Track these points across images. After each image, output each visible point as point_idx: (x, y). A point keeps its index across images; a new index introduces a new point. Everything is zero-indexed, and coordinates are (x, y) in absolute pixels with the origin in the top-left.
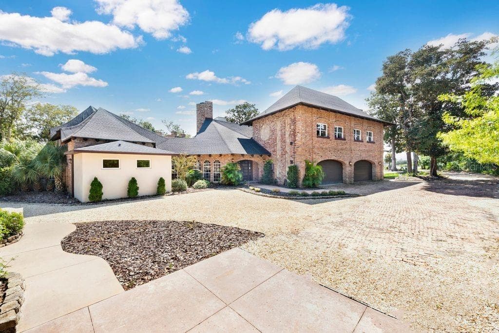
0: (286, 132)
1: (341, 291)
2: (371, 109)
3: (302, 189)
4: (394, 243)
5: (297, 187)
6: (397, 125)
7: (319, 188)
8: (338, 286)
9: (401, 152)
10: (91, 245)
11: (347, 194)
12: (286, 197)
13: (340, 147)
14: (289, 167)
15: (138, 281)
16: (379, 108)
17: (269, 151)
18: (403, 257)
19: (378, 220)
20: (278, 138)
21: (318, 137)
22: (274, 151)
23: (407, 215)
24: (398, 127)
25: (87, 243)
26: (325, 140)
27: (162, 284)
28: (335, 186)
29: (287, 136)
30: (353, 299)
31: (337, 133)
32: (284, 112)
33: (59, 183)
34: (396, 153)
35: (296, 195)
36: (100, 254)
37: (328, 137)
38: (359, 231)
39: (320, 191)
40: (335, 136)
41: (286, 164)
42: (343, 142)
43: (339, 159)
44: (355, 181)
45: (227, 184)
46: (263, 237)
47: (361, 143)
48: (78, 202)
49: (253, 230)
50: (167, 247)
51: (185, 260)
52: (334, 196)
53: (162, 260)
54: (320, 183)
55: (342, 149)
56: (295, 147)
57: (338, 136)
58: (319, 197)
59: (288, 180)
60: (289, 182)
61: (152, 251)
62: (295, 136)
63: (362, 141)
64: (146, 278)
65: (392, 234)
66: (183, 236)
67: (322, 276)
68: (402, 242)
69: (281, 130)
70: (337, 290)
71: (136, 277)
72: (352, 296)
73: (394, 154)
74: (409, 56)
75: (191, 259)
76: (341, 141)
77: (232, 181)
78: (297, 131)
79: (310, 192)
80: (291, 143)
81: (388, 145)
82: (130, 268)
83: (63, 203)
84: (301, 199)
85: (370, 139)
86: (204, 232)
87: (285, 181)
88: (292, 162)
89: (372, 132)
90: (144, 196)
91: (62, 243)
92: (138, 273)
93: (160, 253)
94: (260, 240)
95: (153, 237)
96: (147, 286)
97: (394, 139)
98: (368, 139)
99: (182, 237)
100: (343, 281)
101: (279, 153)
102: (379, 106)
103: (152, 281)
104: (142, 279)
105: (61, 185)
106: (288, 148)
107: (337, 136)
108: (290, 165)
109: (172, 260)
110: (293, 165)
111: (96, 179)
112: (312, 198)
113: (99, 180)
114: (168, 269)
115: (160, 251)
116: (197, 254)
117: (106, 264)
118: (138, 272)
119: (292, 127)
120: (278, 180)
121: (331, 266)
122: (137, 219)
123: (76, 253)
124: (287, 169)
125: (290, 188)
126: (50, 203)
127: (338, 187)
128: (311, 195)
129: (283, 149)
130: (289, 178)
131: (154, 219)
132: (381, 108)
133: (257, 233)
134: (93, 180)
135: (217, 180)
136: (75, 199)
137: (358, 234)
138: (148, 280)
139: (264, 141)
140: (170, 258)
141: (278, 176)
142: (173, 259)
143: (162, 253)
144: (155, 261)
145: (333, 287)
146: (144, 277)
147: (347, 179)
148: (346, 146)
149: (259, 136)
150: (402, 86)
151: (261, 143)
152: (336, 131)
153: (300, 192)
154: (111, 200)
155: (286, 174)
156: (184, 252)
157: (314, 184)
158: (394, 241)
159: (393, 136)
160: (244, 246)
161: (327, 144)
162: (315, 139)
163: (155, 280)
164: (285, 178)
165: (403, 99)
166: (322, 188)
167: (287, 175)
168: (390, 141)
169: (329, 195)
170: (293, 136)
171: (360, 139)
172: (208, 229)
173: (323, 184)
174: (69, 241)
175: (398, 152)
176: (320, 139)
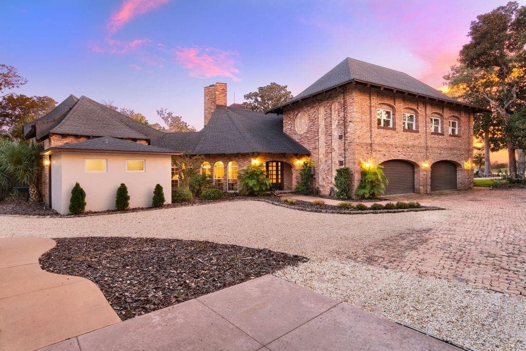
0: (333, 122)
1: (430, 332)
2: (454, 90)
3: (356, 201)
4: (502, 270)
5: (349, 198)
6: (493, 112)
7: (381, 200)
8: (424, 325)
9: (498, 150)
10: (75, 264)
11: (423, 207)
12: (334, 211)
13: (410, 143)
14: (337, 171)
15: (138, 310)
16: (464, 89)
17: (308, 148)
18: (520, 290)
19: (473, 240)
20: (320, 130)
21: (379, 128)
22: (315, 148)
23: (516, 235)
24: (493, 115)
25: (70, 262)
26: (389, 133)
27: (169, 316)
28: (404, 197)
29: (334, 126)
30: (451, 344)
31: (407, 122)
32: (330, 93)
33: (34, 191)
34: (490, 152)
35: (348, 208)
36: (88, 276)
37: (394, 129)
38: (447, 255)
39: (384, 203)
40: (404, 127)
41: (333, 166)
42: (415, 134)
43: (410, 159)
44: (432, 190)
45: (247, 194)
46: (306, 262)
47: (440, 137)
48: (57, 214)
49: (291, 253)
50: (172, 271)
51: (198, 288)
52: (404, 210)
53: (167, 286)
54: (383, 192)
55: (413, 146)
56: (346, 142)
57: (408, 126)
58: (381, 211)
59: (336, 189)
60: (338, 191)
61: (152, 275)
62: (345, 127)
63: (442, 134)
64: (148, 306)
65: (496, 258)
66: (193, 259)
67: (398, 312)
68: (515, 269)
69: (325, 119)
70: (423, 331)
71: (134, 305)
72: (448, 339)
73: (488, 153)
74: (514, 12)
75: (206, 286)
76: (413, 133)
77: (255, 189)
78: (349, 119)
79: (369, 204)
80: (340, 137)
81: (478, 140)
82: (126, 294)
83: (39, 215)
84: (356, 214)
85: (453, 131)
86: (220, 255)
87: (332, 189)
88: (341, 163)
89: (457, 122)
90: (136, 208)
91: (40, 260)
92: (136, 301)
93: (163, 278)
94: (302, 266)
95: (153, 258)
96: (151, 316)
97: (487, 132)
98: (450, 132)
99: (190, 260)
100: (431, 319)
101: (322, 150)
102: (465, 86)
103: (156, 311)
104: (143, 308)
105: (36, 193)
106: (336, 144)
107: (406, 127)
108: (338, 167)
109: (180, 288)
110: (343, 167)
111: (77, 185)
112: (372, 213)
113: (82, 186)
114: (176, 297)
115: (163, 275)
116: (214, 280)
117: (96, 287)
118: (137, 298)
119: (342, 114)
120: (321, 189)
121: (410, 299)
122: (130, 236)
123: (57, 273)
124: (335, 174)
125: (338, 199)
126: (24, 215)
127: (408, 198)
128: (370, 209)
129: (329, 145)
130: (337, 186)
131: (152, 236)
132: (468, 89)
133: (296, 256)
134: (74, 185)
135: (232, 189)
136: (53, 210)
137: (445, 259)
138: (150, 309)
139: (301, 135)
140: (177, 284)
141: (321, 183)
142: (181, 285)
143: (167, 277)
144: (158, 288)
145: (418, 327)
146: (145, 305)
147: (421, 187)
148: (419, 141)
149: (292, 128)
150: (503, 55)
151: (296, 138)
152: (405, 120)
153: (355, 204)
154: (95, 213)
155: (333, 179)
156: (195, 278)
157: (373, 194)
158: (501, 268)
159: (485, 127)
160: (279, 273)
161: (392, 137)
162: (375, 130)
163: (160, 311)
164: (331, 186)
165: (503, 74)
166: (386, 200)
167: (334, 181)
168: (481, 135)
169: (397, 208)
170: (343, 127)
171: (440, 131)
172: (226, 250)
173: (386, 193)
174: (49, 259)
175: (493, 150)
176: (382, 131)
